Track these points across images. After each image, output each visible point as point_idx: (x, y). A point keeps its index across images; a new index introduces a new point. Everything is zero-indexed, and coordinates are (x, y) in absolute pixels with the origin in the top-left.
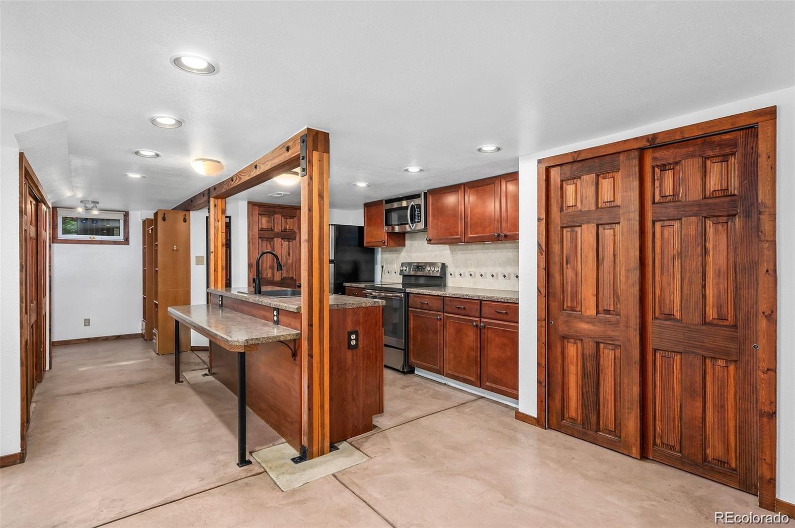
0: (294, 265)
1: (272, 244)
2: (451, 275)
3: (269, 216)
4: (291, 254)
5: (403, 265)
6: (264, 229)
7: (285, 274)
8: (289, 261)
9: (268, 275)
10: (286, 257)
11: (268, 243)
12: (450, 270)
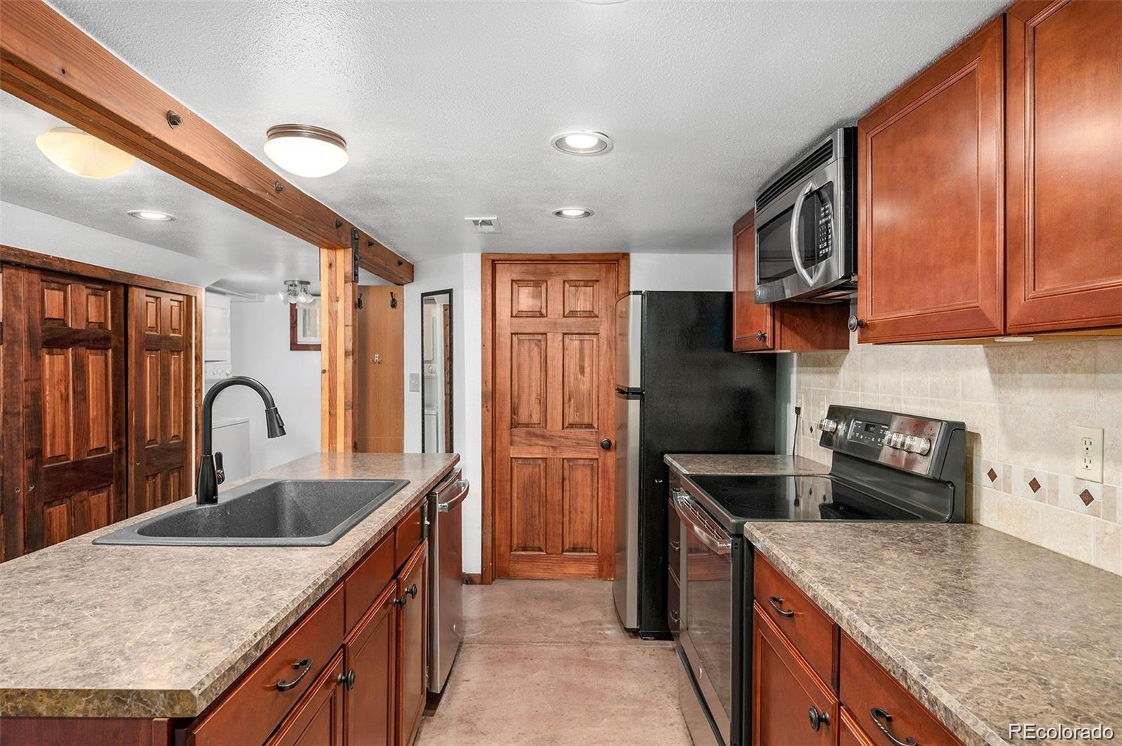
0: (594, 397)
1: (543, 347)
2: (992, 475)
3: (537, 284)
4: (587, 370)
5: (836, 413)
6: (524, 314)
7: (571, 417)
8: (581, 386)
9: (534, 417)
10: (576, 376)
11: (533, 345)
12: (989, 454)
